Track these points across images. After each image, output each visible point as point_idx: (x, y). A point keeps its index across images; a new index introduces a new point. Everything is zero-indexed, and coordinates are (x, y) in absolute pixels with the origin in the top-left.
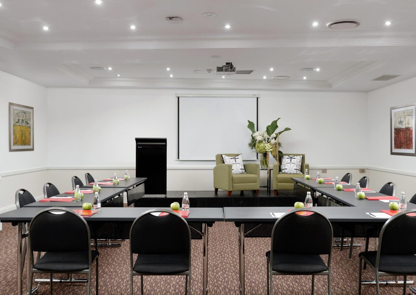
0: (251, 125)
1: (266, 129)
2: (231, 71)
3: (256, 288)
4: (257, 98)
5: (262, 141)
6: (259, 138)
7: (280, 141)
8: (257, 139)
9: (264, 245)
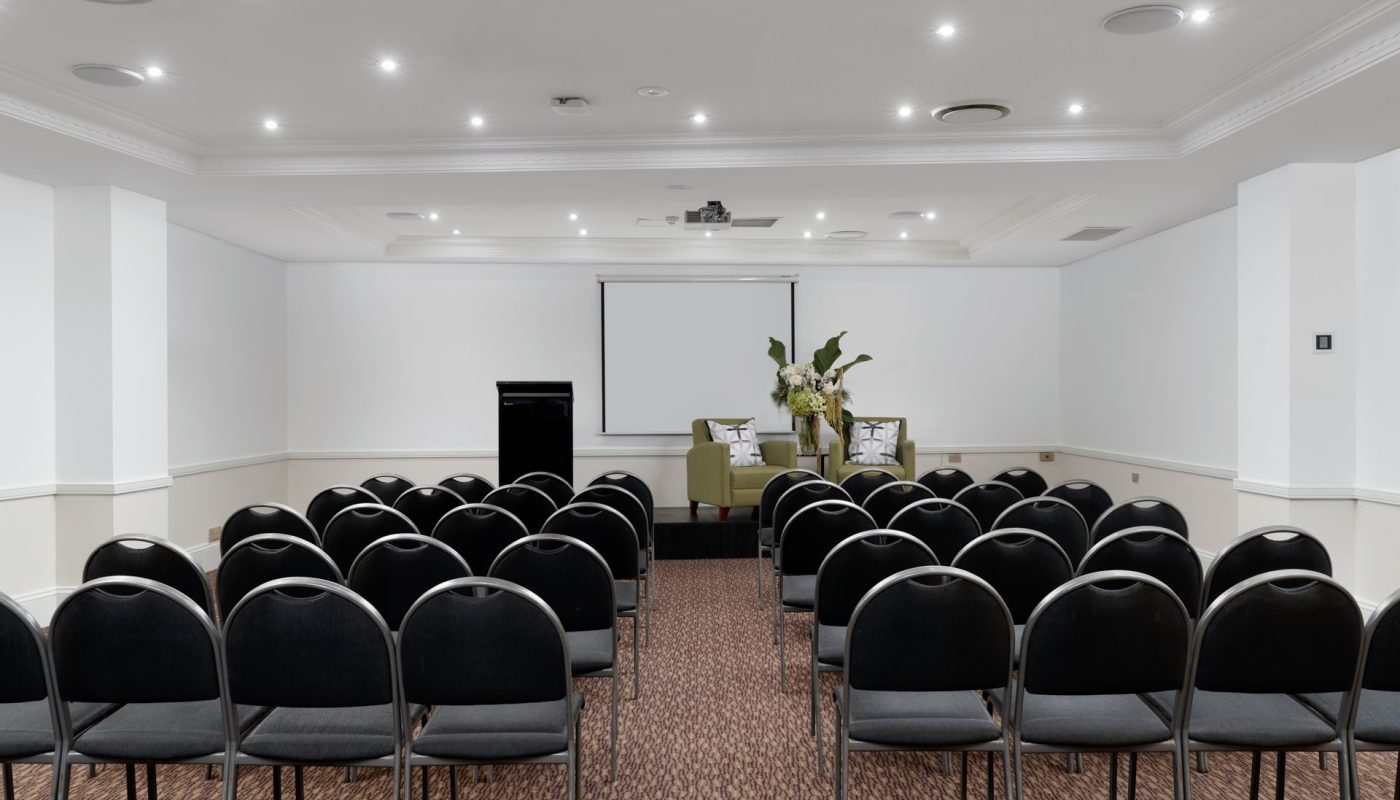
0: (777, 350)
1: (812, 359)
2: (719, 221)
3: (760, 731)
4: (793, 284)
5: (802, 388)
6: (795, 380)
7: (845, 387)
8: (791, 383)
9: (793, 634)
